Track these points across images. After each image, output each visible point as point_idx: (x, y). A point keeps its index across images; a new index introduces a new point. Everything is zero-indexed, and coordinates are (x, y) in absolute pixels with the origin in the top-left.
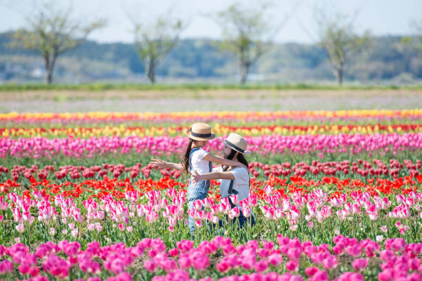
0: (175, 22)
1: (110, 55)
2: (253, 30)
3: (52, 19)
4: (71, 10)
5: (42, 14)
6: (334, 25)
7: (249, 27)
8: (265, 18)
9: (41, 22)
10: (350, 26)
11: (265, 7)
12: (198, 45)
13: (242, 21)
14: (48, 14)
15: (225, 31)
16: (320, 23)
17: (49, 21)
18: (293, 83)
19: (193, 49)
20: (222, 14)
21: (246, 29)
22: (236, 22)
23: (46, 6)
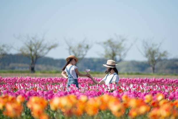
0: (85, 46)
1: (59, 64)
2: (118, 50)
3: (35, 44)
4: (43, 40)
5: (31, 42)
6: (151, 49)
7: (116, 48)
8: (123, 45)
9: (31, 45)
10: (158, 49)
11: (123, 40)
12: (95, 61)
13: (114, 46)
14: (34, 41)
15: (106, 50)
16: (145, 48)
17: (34, 44)
18: (134, 72)
19: (93, 62)
20: (105, 43)
21: (115, 50)
22: (111, 47)
23: (33, 38)
